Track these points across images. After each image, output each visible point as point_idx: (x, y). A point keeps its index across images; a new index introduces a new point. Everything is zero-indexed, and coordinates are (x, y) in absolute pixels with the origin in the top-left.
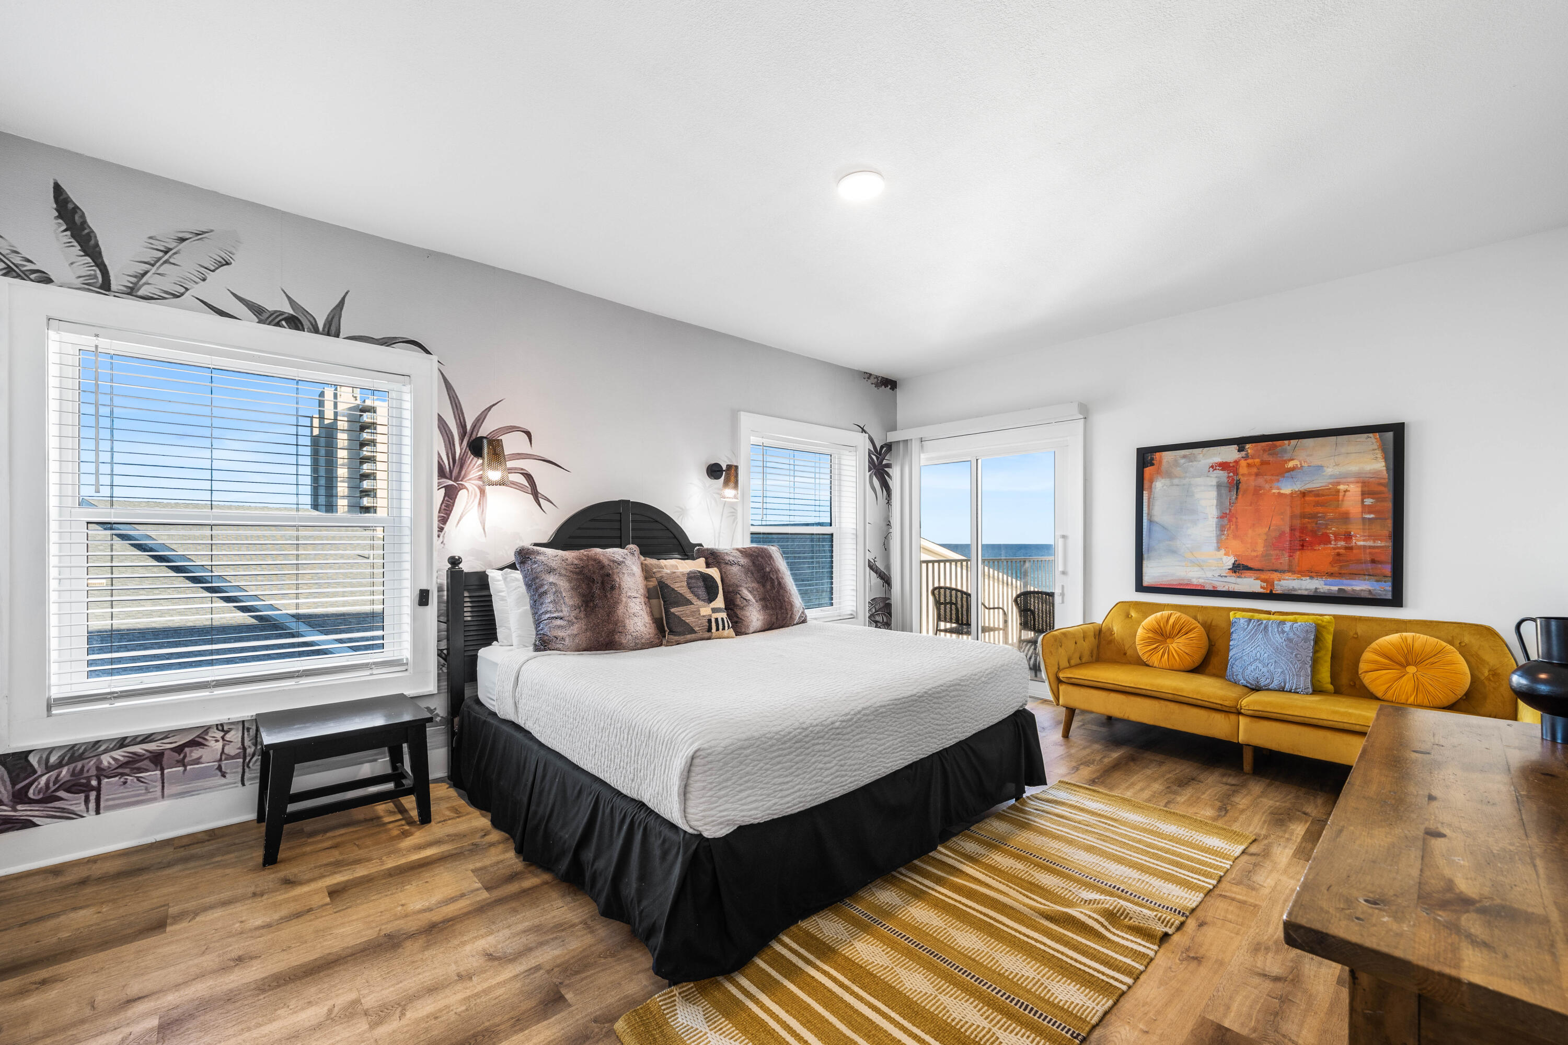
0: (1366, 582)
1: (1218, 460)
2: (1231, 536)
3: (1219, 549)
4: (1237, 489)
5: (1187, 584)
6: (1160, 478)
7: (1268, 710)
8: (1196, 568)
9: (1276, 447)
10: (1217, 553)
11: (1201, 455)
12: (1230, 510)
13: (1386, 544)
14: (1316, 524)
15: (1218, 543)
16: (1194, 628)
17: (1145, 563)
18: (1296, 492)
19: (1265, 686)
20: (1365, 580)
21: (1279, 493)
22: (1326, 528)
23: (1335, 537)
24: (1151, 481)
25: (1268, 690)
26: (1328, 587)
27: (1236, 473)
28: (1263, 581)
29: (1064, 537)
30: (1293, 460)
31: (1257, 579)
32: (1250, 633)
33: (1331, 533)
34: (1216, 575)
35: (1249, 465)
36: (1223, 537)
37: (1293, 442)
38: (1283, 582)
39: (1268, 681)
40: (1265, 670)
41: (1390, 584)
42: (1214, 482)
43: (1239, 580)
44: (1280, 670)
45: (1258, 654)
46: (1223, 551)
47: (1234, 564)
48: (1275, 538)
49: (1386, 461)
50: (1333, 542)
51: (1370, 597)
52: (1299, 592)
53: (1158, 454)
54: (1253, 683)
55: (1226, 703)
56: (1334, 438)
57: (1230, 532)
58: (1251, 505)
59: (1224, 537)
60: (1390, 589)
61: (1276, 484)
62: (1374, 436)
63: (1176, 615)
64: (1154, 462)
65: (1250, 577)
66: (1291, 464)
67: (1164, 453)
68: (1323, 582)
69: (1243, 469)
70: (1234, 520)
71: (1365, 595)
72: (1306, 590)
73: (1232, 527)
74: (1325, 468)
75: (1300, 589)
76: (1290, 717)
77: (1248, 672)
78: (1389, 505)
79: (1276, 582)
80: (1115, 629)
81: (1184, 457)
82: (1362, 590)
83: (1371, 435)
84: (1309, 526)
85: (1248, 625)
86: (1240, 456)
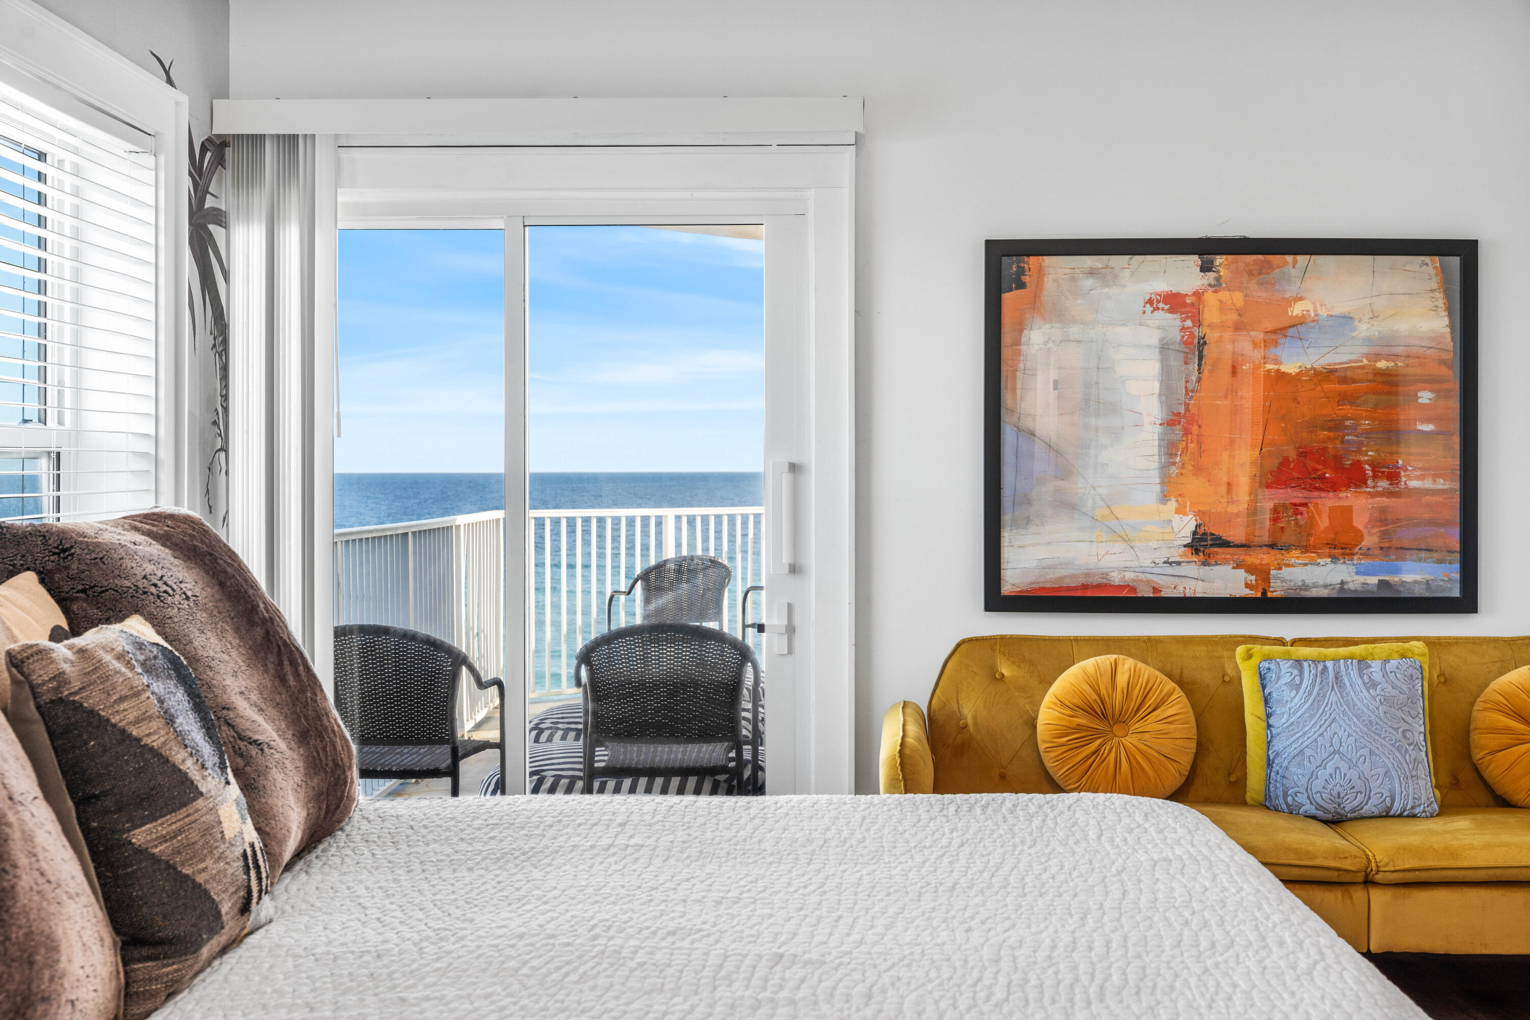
0: (1423, 564)
1: (1162, 286)
2: (1189, 467)
3: (1164, 498)
4: (1201, 358)
5: (1099, 586)
6: (1038, 321)
7: (1430, 863)
8: (1119, 546)
9: (1271, 267)
10: (1162, 507)
11: (1127, 273)
12: (1187, 406)
13: (1451, 484)
14: (1342, 442)
15: (1162, 483)
16: (1170, 694)
17: (1007, 536)
18: (1307, 370)
19: (1353, 811)
20: (1420, 560)
21: (1278, 371)
22: (1359, 451)
23: (1373, 471)
24: (1020, 328)
25: (1363, 818)
26: (1361, 579)
27: (1198, 323)
28: (1250, 570)
29: (794, 468)
30: (1301, 299)
31: (1238, 566)
32: (1310, 693)
33: (1366, 462)
34: (1160, 561)
35: (1222, 305)
36: (1173, 468)
37: (1302, 259)
38: (1286, 572)
39: (1360, 797)
40: (1353, 774)
41: (1457, 566)
42: (1153, 338)
43: (1205, 571)
44: (1382, 771)
45: (1336, 740)
46: (1172, 504)
47: (1195, 533)
48: (1271, 472)
49: (1450, 316)
50: (1370, 482)
51: (1427, 595)
52: (1314, 593)
53: (1033, 260)
54: (1330, 807)
55: (1346, 865)
56: (1370, 258)
57: (1186, 458)
58: (1226, 397)
59: (1174, 470)
60: (1457, 576)
61: (1273, 352)
62: (1433, 262)
63: (1127, 664)
64: (1026, 279)
65: (1225, 562)
66: (1297, 310)
67: (1048, 261)
68: (1353, 569)
69: (1211, 315)
70: (1195, 429)
71: (1420, 592)
72: (1326, 586)
73: (1192, 446)
74: (1356, 323)
75: (1315, 586)
76: (1471, 872)
77: (1317, 785)
78: (1455, 405)
79: (1273, 572)
80: (968, 712)
81: (1092, 273)
82: (1416, 582)
83: (1427, 259)
84: (1330, 446)
85: (1301, 674)
86: (1205, 282)
